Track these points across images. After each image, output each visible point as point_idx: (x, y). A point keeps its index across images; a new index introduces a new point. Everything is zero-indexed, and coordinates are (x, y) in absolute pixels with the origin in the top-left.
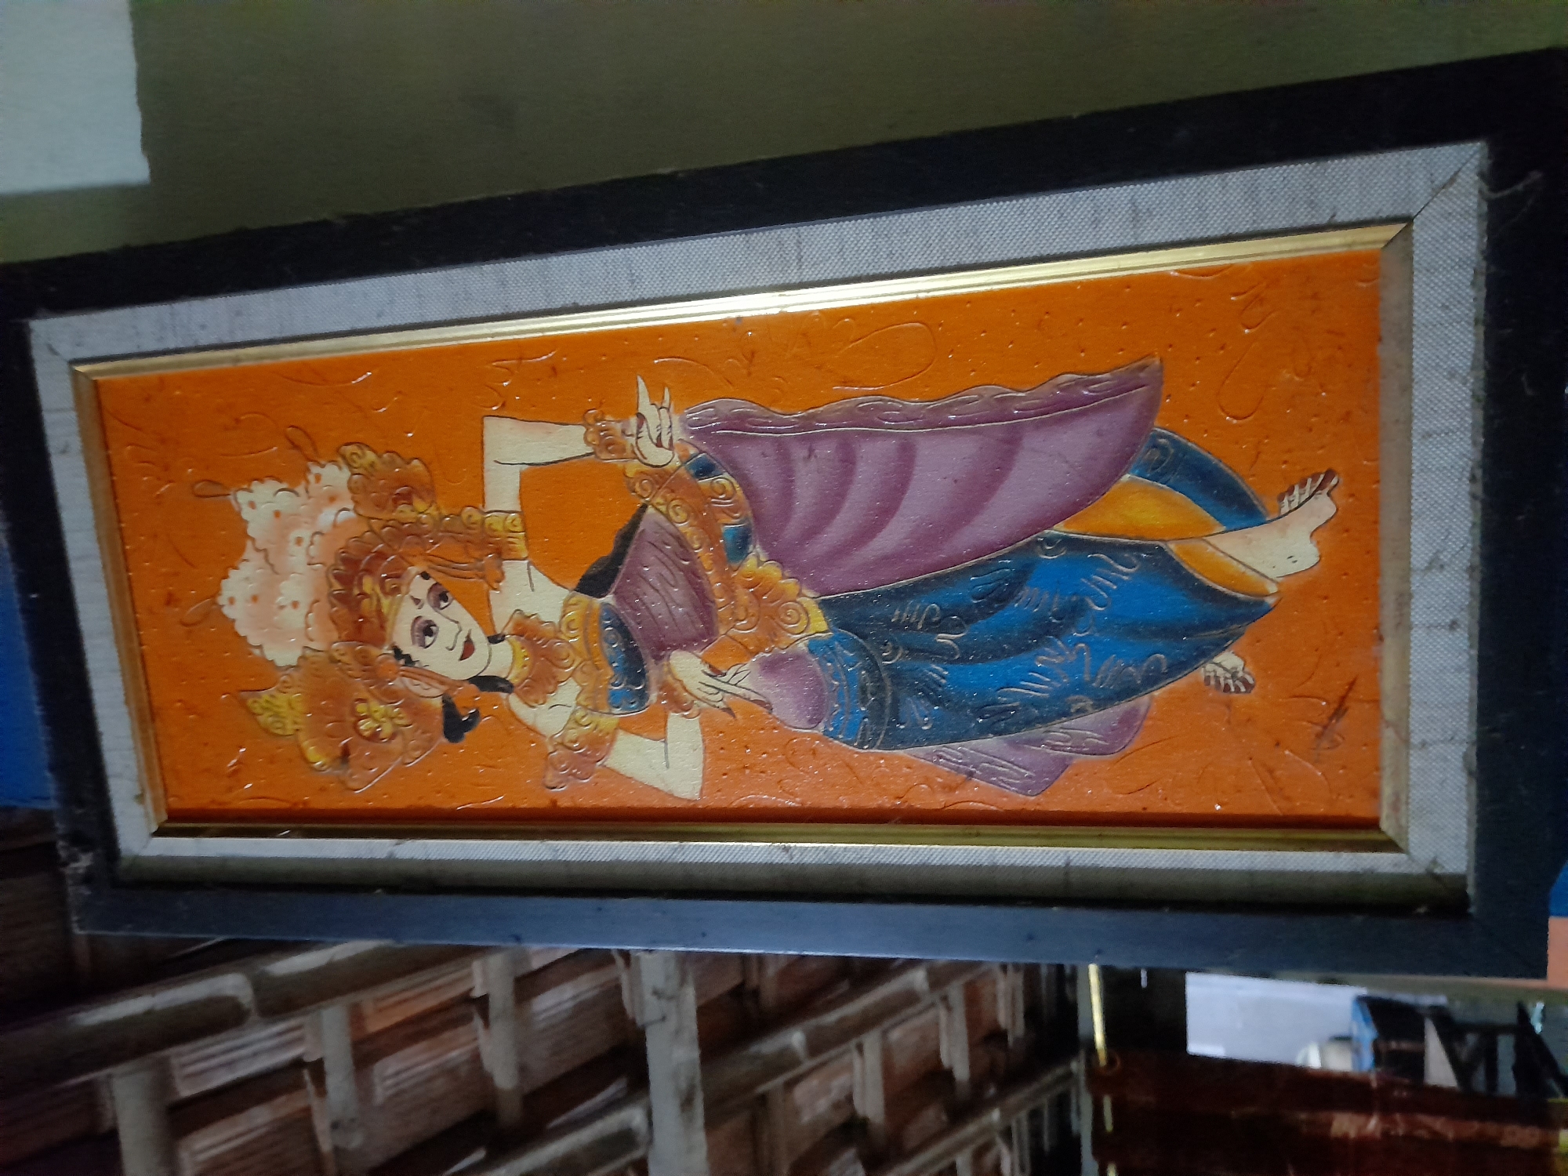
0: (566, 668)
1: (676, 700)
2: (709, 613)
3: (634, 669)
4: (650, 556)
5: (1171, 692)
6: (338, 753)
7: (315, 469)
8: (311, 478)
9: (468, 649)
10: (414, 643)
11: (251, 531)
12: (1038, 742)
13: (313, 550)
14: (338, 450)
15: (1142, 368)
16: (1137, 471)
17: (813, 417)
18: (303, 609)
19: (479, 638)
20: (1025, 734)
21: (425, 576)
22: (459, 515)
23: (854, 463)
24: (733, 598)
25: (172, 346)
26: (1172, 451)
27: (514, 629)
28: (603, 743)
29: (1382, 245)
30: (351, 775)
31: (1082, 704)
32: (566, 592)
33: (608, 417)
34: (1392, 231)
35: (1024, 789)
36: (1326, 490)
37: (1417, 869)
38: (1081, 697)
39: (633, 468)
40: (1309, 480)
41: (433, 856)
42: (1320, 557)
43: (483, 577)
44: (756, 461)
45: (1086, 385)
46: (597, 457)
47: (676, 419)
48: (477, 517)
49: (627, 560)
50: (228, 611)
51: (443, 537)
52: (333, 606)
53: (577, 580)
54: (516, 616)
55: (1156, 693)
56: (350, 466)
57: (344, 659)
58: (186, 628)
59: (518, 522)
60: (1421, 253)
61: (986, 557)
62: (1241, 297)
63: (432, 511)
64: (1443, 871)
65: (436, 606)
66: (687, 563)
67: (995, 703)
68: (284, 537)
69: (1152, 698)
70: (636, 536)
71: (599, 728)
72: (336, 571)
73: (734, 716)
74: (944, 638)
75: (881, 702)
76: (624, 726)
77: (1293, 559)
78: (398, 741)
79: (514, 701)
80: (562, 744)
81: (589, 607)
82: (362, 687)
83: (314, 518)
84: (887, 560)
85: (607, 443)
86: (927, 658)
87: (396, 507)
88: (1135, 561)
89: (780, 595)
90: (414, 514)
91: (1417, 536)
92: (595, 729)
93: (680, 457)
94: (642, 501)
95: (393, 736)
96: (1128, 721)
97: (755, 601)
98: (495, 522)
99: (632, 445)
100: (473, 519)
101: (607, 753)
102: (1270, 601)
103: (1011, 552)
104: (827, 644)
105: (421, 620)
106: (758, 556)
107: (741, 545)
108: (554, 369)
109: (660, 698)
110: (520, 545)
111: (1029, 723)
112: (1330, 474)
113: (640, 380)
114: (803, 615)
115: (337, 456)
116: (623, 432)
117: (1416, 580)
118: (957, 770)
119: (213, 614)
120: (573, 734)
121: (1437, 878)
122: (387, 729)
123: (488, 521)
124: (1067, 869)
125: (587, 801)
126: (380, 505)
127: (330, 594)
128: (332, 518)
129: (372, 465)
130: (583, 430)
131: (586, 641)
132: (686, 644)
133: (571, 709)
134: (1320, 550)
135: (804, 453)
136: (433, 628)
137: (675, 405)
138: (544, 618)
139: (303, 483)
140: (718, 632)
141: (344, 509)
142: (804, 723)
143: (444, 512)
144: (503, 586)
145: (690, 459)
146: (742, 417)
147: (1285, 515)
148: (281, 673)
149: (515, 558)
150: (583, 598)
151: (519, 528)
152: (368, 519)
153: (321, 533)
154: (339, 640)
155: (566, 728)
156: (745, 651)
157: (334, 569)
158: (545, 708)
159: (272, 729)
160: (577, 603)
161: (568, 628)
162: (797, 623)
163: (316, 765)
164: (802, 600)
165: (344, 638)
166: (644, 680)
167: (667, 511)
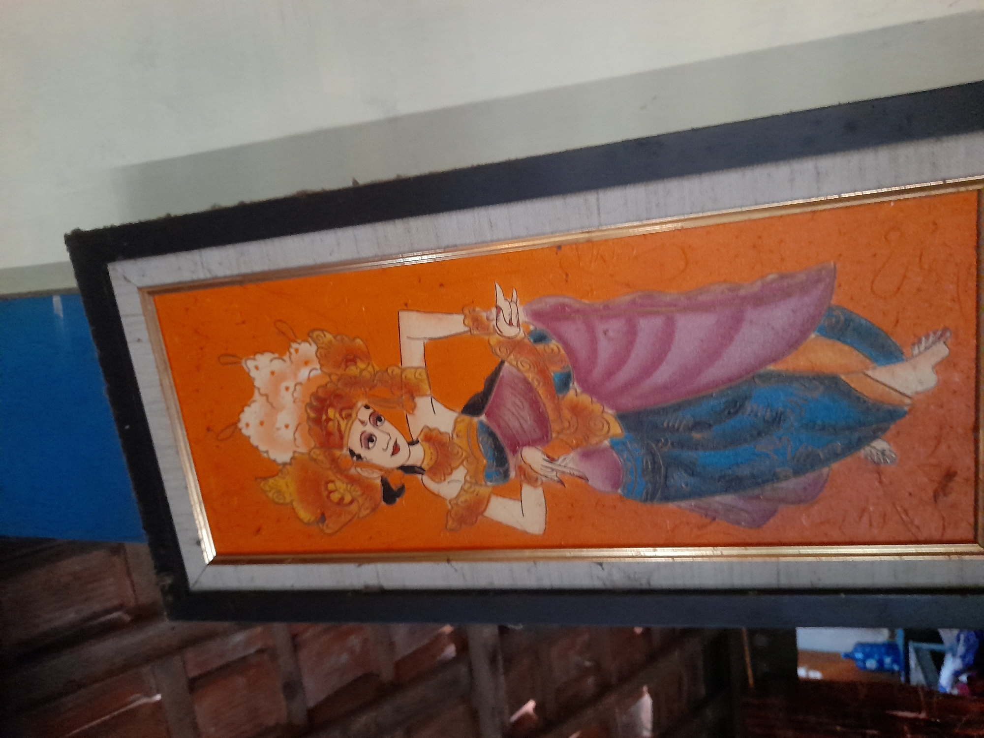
0: (458, 459)
1: (528, 476)
2: (546, 425)
3: (500, 459)
4: (507, 393)
7: (295, 345)
8: (292, 351)
9: (396, 449)
10: (362, 446)
11: (257, 383)
12: (757, 497)
13: (296, 395)
14: (309, 334)
15: (823, 269)
16: (819, 333)
18: (292, 429)
19: (402, 443)
20: (748, 493)
21: (367, 407)
22: (386, 371)
24: (561, 415)
26: (842, 318)
27: (424, 437)
28: (482, 503)
29: (979, 189)
30: (327, 525)
31: (786, 473)
32: (456, 415)
33: (478, 309)
36: (943, 339)
38: (786, 469)
39: (494, 339)
40: (932, 334)
42: (938, 381)
43: (403, 407)
44: (574, 332)
46: (472, 334)
47: (521, 309)
48: (397, 371)
49: (493, 394)
50: (245, 432)
51: (377, 384)
52: (310, 425)
53: (462, 407)
54: (426, 430)
55: (834, 466)
56: (316, 343)
58: (220, 442)
59: (424, 374)
63: (370, 369)
65: (375, 425)
66: (530, 395)
68: (277, 387)
69: (831, 468)
71: (480, 494)
74: (696, 435)
75: (657, 476)
77: (921, 382)
78: (355, 505)
79: (426, 480)
80: (457, 504)
82: (332, 474)
83: (295, 375)
84: (658, 390)
85: (477, 322)
86: (686, 449)
87: (347, 368)
88: (819, 386)
89: (592, 414)
90: (358, 371)
92: (477, 495)
93: (524, 332)
94: (501, 359)
95: (352, 502)
96: (816, 482)
97: (574, 417)
98: (409, 375)
99: (494, 327)
100: (395, 373)
101: (486, 509)
102: (906, 409)
103: (740, 383)
104: (622, 441)
105: (366, 433)
106: (575, 390)
107: (565, 384)
109: (517, 475)
111: (751, 487)
112: (945, 329)
113: (497, 286)
114: (606, 426)
115: (307, 337)
116: (488, 318)
118: (706, 514)
119: (236, 434)
120: (462, 499)
123: (404, 374)
124: (778, 572)
126: (337, 365)
127: (309, 418)
128: (307, 374)
129: (330, 342)
130: (461, 317)
131: (469, 442)
132: (532, 443)
133: (460, 484)
134: (938, 377)
136: (375, 439)
137: (520, 300)
138: (442, 430)
139: (288, 354)
140: (552, 436)
141: (314, 369)
142: (608, 489)
143: (377, 368)
144: (416, 412)
145: (530, 333)
146: (563, 306)
147: (916, 356)
148: (281, 467)
149: (424, 395)
150: (467, 418)
151: (425, 377)
152: (330, 375)
153: (301, 384)
154: (315, 447)
155: (458, 496)
156: (569, 447)
157: (310, 405)
158: (445, 483)
159: (276, 500)
160: (463, 420)
161: (457, 436)
162: (602, 429)
163: (306, 520)
164: (605, 416)
165: (318, 446)
166: (506, 465)
167: (517, 364)
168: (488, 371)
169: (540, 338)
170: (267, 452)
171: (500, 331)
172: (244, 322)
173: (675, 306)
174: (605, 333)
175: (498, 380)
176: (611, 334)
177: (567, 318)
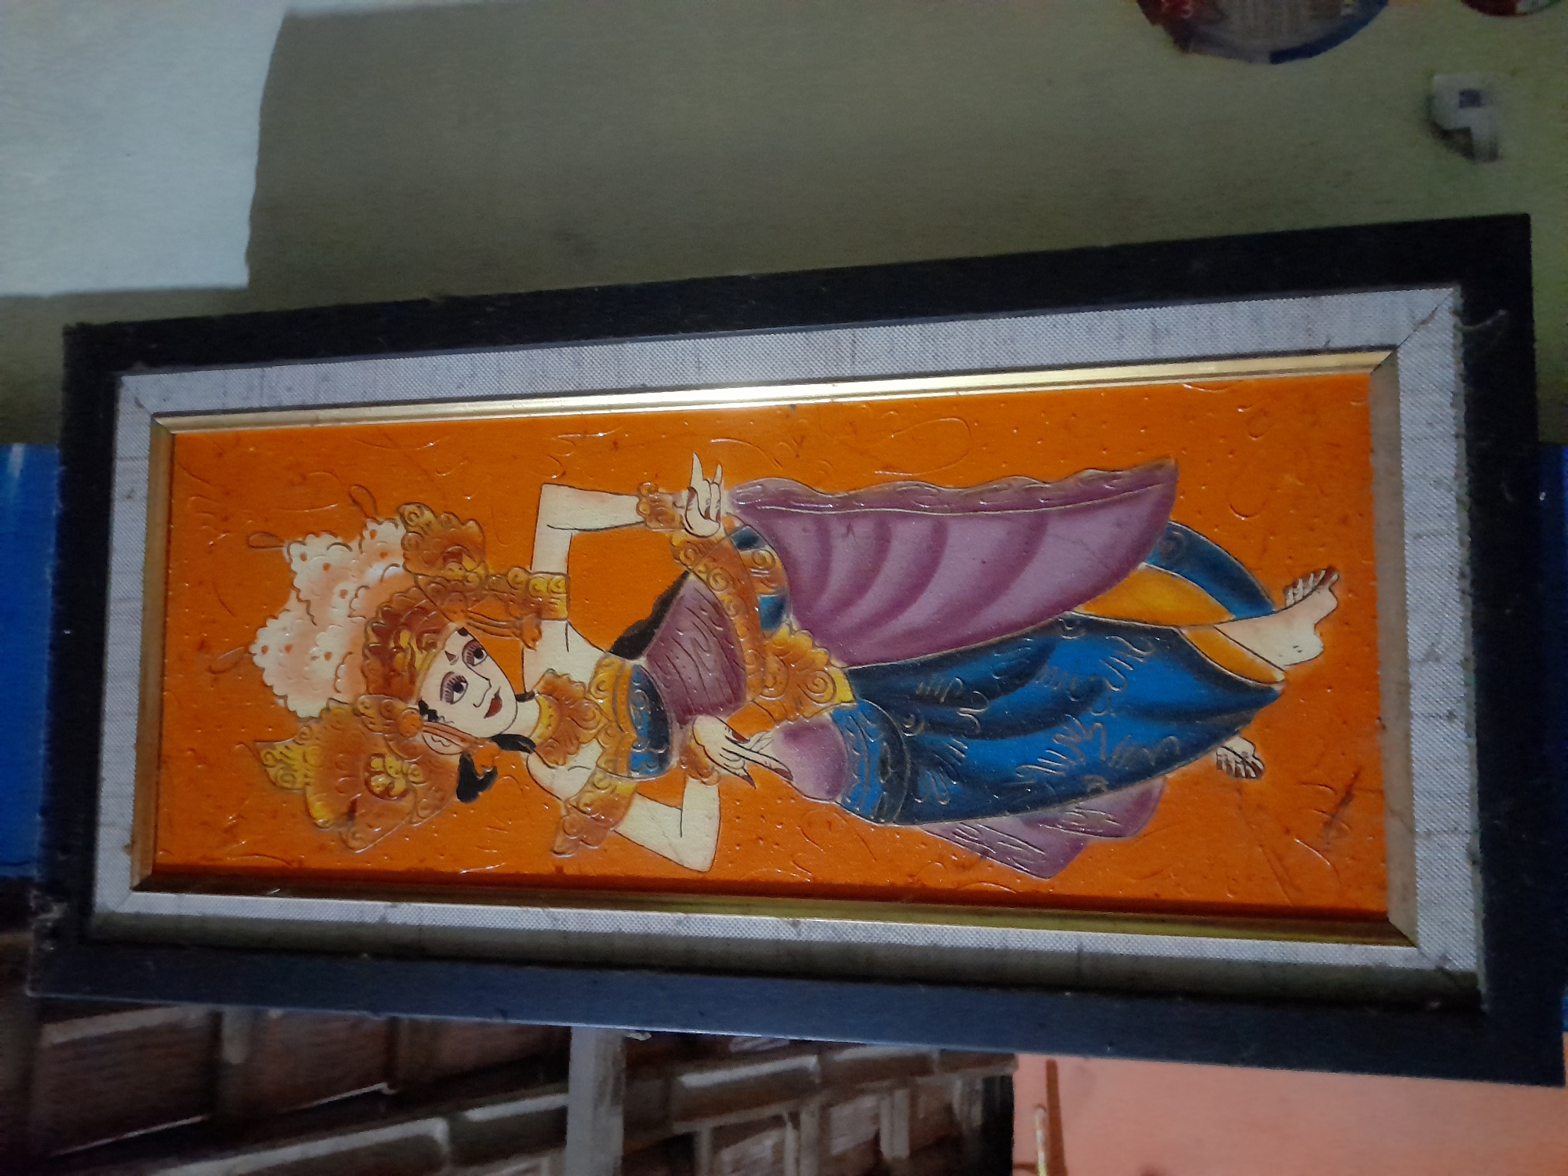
0: (592, 729)
1: (698, 766)
2: (738, 680)
3: (658, 733)
4: (686, 621)
5: (1184, 775)
6: (344, 809)
7: (372, 526)
8: (366, 534)
9: (495, 706)
10: (441, 698)
11: (297, 583)
12: (1053, 822)
13: (356, 603)
14: (398, 509)
15: (1160, 467)
16: (1153, 560)
17: (855, 497)
18: (335, 660)
19: (507, 696)
20: (1040, 813)
21: (463, 632)
22: (506, 575)
23: (888, 541)
24: (764, 665)
25: (256, 405)
26: (1185, 544)
27: (544, 688)
28: (617, 808)
29: (1370, 370)
30: (354, 834)
31: (1098, 784)
32: (600, 654)
33: (661, 490)
34: (1380, 357)
35: (1039, 872)
36: (1328, 585)
37: (1428, 965)
38: (1098, 777)
39: (679, 537)
40: (1312, 575)
41: (427, 922)
42: (1324, 647)
43: (520, 636)
45: (1107, 479)
46: (646, 525)
47: (725, 493)
48: (523, 576)
49: (663, 625)
50: (258, 660)
51: (486, 595)
52: (365, 657)
53: (612, 642)
54: (549, 676)
55: (1170, 776)
56: (406, 524)
57: (368, 712)
58: (214, 675)
59: (562, 584)
60: (1404, 377)
61: (1009, 635)
62: (1247, 410)
63: (481, 570)
64: (1454, 968)
65: (470, 663)
66: (721, 629)
67: (1012, 779)
68: (328, 588)
69: (1166, 779)
70: (675, 602)
71: (617, 791)
72: (374, 624)
73: (753, 784)
74: (966, 713)
75: (900, 776)
76: (642, 791)
77: (1299, 649)
78: (410, 798)
79: (533, 761)
80: (577, 808)
81: (622, 667)
82: (382, 742)
83: (362, 572)
84: (913, 634)
85: (656, 513)
86: (948, 733)
87: (444, 566)
88: (1150, 644)
89: (810, 666)
90: (461, 573)
91: (1413, 629)
92: (612, 792)
93: (725, 530)
94: (685, 568)
95: (403, 794)
96: (1143, 803)
97: (783, 669)
98: (540, 583)
99: (681, 515)
100: (519, 580)
101: (621, 818)
102: (1277, 688)
103: (1035, 631)
104: (851, 713)
105: (453, 676)
106: (790, 625)
107: (775, 614)
108: (615, 443)
109: (681, 762)
110: (561, 605)
111: (1043, 802)
112: (1330, 571)
113: (695, 456)
114: (830, 686)
115: (396, 514)
116: (674, 504)
117: (1414, 670)
118: (972, 848)
119: (245, 662)
120: (587, 798)
121: (1449, 975)
122: (400, 785)
123: (533, 582)
124: (1079, 955)
125: (592, 870)
126: (430, 562)
127: (366, 646)
128: (380, 572)
129: (429, 524)
130: (633, 501)
131: (614, 701)
132: (711, 710)
133: (589, 773)
134: (1323, 641)
135: (843, 530)
136: (464, 684)
137: (725, 482)
138: (574, 678)
139: (359, 538)
140: (745, 699)
141: (393, 565)
142: (822, 794)
143: (491, 569)
144: (539, 645)
145: (734, 531)
146: (787, 495)
147: (1291, 606)
148: (301, 724)
149: (555, 618)
150: (616, 660)
151: (562, 589)
152: (416, 575)
153: (366, 587)
154: (366, 693)
155: (582, 791)
156: (769, 718)
158: (563, 769)
159: (281, 782)
160: (610, 664)
161: (598, 689)
162: (822, 692)
163: (320, 822)
164: (831, 670)
165: (371, 691)
166: (666, 746)
167: (708, 579)
171: (689, 525)
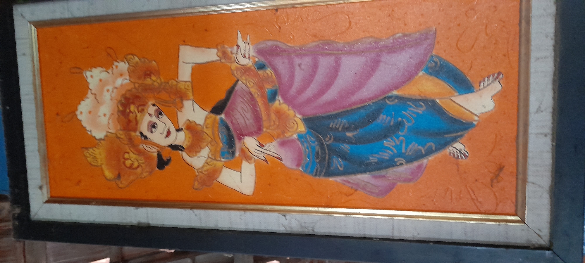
0: (205, 143)
1: (246, 156)
2: (260, 124)
4: (239, 100)
7: (116, 63)
8: (114, 67)
9: (169, 133)
10: (148, 131)
11: (91, 87)
12: (383, 177)
13: (113, 95)
14: (125, 56)
16: (424, 71)
18: (108, 116)
19: (173, 130)
20: (378, 173)
21: (154, 105)
22: (168, 83)
23: (317, 66)
24: (270, 117)
26: (439, 63)
27: (186, 126)
28: (217, 172)
30: (121, 182)
31: (401, 162)
32: (206, 113)
33: (226, 46)
36: (498, 79)
38: (401, 159)
39: (234, 66)
40: (491, 76)
42: (495, 106)
43: (176, 106)
44: (281, 63)
46: (221, 62)
47: (251, 47)
48: (175, 83)
49: (230, 101)
50: (79, 117)
51: (162, 91)
52: (119, 116)
53: (211, 108)
54: (188, 122)
55: (430, 158)
56: (128, 63)
57: (122, 137)
58: (64, 123)
59: (190, 86)
63: (159, 81)
65: (158, 117)
66: (252, 103)
67: (369, 160)
68: (102, 89)
69: (428, 160)
71: (216, 166)
74: (349, 134)
75: (324, 159)
77: (485, 107)
78: (140, 169)
79: (185, 155)
80: (202, 172)
81: (215, 119)
82: (128, 148)
83: (114, 82)
84: (328, 103)
86: (342, 142)
87: (145, 79)
89: (287, 117)
90: (151, 82)
92: (214, 166)
93: (252, 62)
94: (237, 79)
95: (138, 167)
96: (419, 169)
97: (277, 118)
98: (182, 86)
99: (234, 57)
100: (173, 84)
101: (219, 176)
102: (475, 123)
103: (377, 101)
104: (304, 136)
105: (152, 122)
106: (279, 101)
107: (273, 96)
109: (240, 155)
111: (379, 169)
112: (499, 73)
113: (239, 32)
114: (295, 126)
115: (124, 59)
116: (232, 53)
119: (74, 118)
121: (539, 235)
123: (179, 85)
126: (139, 78)
127: (119, 111)
128: (121, 82)
129: (137, 63)
130: (215, 51)
131: (213, 132)
132: (250, 134)
133: (205, 159)
134: (495, 103)
136: (156, 126)
137: (251, 42)
138: (198, 122)
139: (111, 69)
140: (263, 130)
141: (126, 79)
142: (294, 167)
143: (163, 80)
144: (183, 110)
145: (256, 63)
146: (277, 47)
147: (482, 89)
148: (98, 142)
149: (188, 99)
150: (213, 116)
151: (190, 88)
152: (134, 83)
153: (116, 88)
154: (120, 130)
155: (203, 166)
156: (272, 138)
157: (120, 102)
158: (195, 158)
159: (92, 163)
160: (211, 117)
161: (207, 127)
162: (293, 128)
163: (108, 178)
164: (296, 119)
165: (122, 128)
166: (234, 148)
167: (246, 82)
168: (228, 86)
169: (261, 67)
170: (90, 131)
171: (238, 61)
172: (88, 47)
173: (341, 50)
174: (300, 65)
175: (234, 92)
176: (303, 67)
177: (278, 55)
